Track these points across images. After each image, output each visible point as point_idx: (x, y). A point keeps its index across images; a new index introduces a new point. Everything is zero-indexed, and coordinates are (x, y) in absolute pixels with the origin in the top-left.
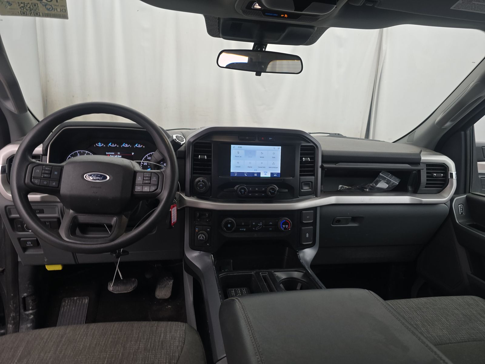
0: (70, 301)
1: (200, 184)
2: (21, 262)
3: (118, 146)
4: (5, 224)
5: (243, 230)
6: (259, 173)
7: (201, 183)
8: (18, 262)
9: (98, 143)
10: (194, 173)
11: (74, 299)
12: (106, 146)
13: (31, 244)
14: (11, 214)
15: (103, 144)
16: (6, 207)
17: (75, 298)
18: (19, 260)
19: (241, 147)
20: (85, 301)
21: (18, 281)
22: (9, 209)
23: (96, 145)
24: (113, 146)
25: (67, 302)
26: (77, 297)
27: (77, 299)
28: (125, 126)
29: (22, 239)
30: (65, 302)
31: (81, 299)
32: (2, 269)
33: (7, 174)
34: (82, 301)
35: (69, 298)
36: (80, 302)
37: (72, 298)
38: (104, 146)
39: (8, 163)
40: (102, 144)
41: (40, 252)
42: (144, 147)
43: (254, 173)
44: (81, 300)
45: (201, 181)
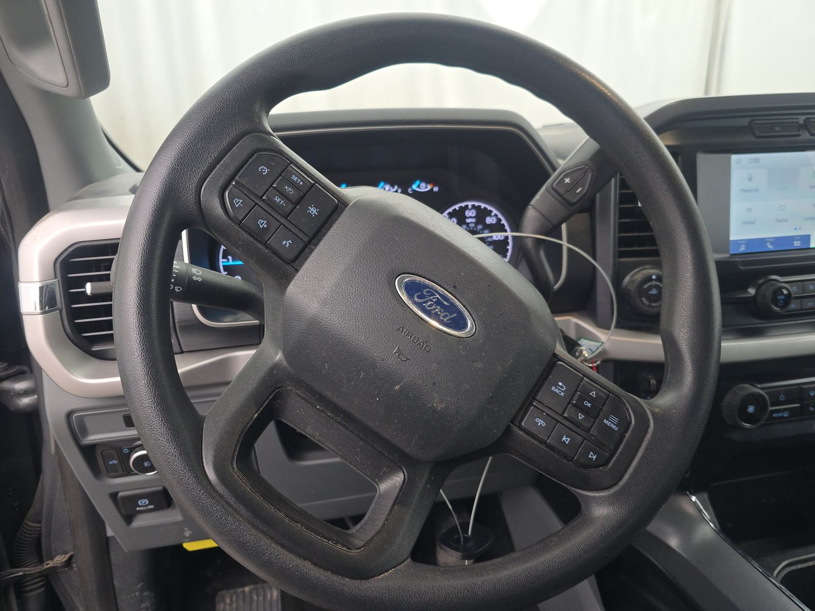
0: (234, 598)
1: (650, 288)
2: (113, 537)
4: (60, 445)
5: (783, 417)
6: (807, 238)
7: (654, 283)
8: (107, 539)
10: (622, 254)
11: (243, 592)
13: (149, 504)
14: (85, 432)
16: (69, 415)
17: (247, 589)
18: (110, 533)
19: (757, 160)
20: (272, 595)
21: (113, 584)
22: (81, 420)
25: (228, 601)
26: (252, 586)
27: (250, 592)
28: (424, 117)
29: (121, 494)
30: (223, 600)
31: (261, 590)
32: (67, 556)
33: (61, 311)
34: (265, 597)
35: (232, 591)
36: (261, 598)
37: (240, 590)
39: (59, 275)
41: (172, 516)
43: (791, 239)
44: (262, 594)
45: (654, 277)
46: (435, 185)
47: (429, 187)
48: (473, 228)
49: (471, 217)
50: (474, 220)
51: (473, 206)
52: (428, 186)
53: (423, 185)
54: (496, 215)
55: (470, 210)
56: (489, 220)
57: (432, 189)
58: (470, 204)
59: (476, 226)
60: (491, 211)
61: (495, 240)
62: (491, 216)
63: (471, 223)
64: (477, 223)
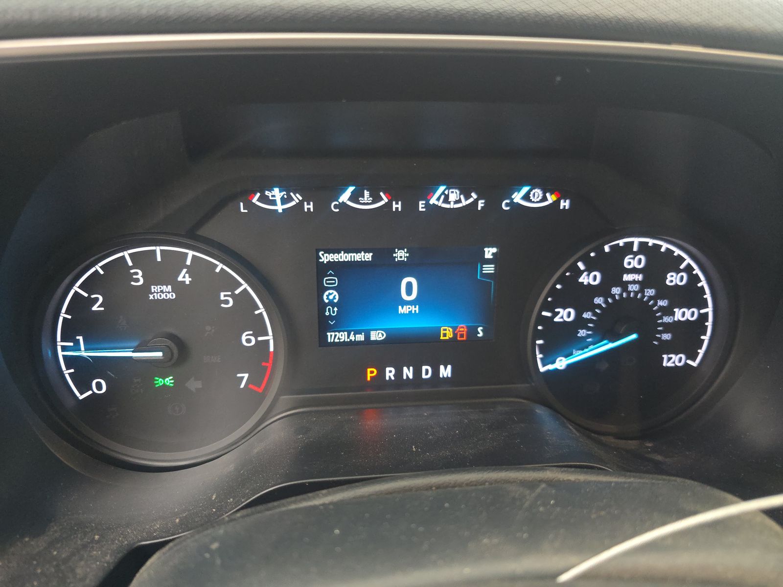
3: (397, 206)
9: (264, 186)
12: (322, 206)
15: (297, 198)
23: (249, 205)
24: (366, 203)
38: (309, 207)
40: (290, 199)
42: (565, 204)
46: (562, 196)
47: (551, 198)
48: (636, 293)
49: (634, 271)
50: (639, 277)
51: (643, 246)
52: (548, 195)
53: (538, 193)
54: (689, 269)
55: (636, 254)
56: (673, 279)
57: (556, 203)
58: (636, 241)
59: (642, 291)
60: (681, 259)
61: (679, 321)
62: (678, 271)
63: (634, 282)
64: (643, 285)
